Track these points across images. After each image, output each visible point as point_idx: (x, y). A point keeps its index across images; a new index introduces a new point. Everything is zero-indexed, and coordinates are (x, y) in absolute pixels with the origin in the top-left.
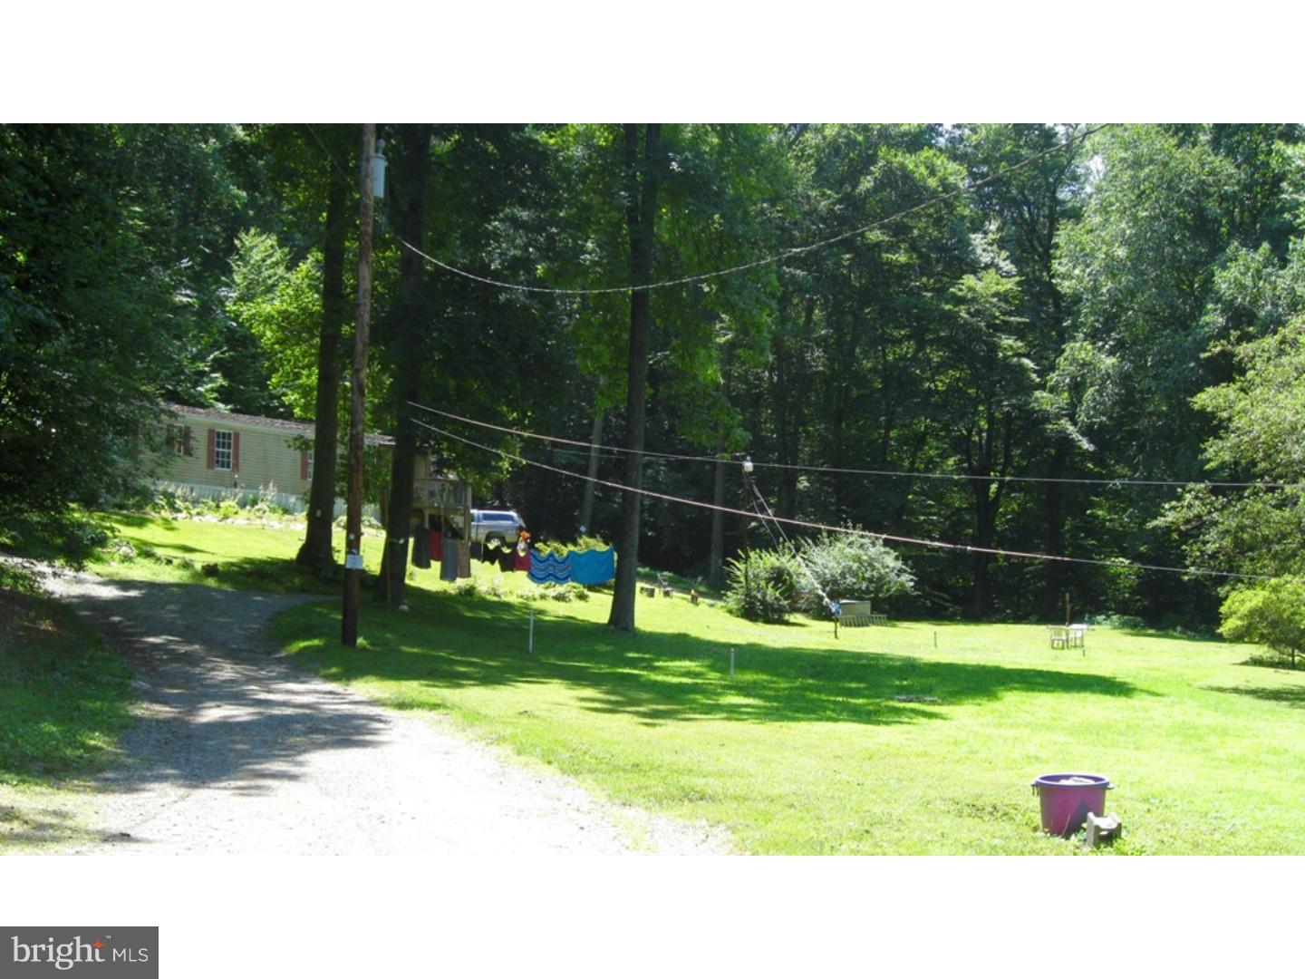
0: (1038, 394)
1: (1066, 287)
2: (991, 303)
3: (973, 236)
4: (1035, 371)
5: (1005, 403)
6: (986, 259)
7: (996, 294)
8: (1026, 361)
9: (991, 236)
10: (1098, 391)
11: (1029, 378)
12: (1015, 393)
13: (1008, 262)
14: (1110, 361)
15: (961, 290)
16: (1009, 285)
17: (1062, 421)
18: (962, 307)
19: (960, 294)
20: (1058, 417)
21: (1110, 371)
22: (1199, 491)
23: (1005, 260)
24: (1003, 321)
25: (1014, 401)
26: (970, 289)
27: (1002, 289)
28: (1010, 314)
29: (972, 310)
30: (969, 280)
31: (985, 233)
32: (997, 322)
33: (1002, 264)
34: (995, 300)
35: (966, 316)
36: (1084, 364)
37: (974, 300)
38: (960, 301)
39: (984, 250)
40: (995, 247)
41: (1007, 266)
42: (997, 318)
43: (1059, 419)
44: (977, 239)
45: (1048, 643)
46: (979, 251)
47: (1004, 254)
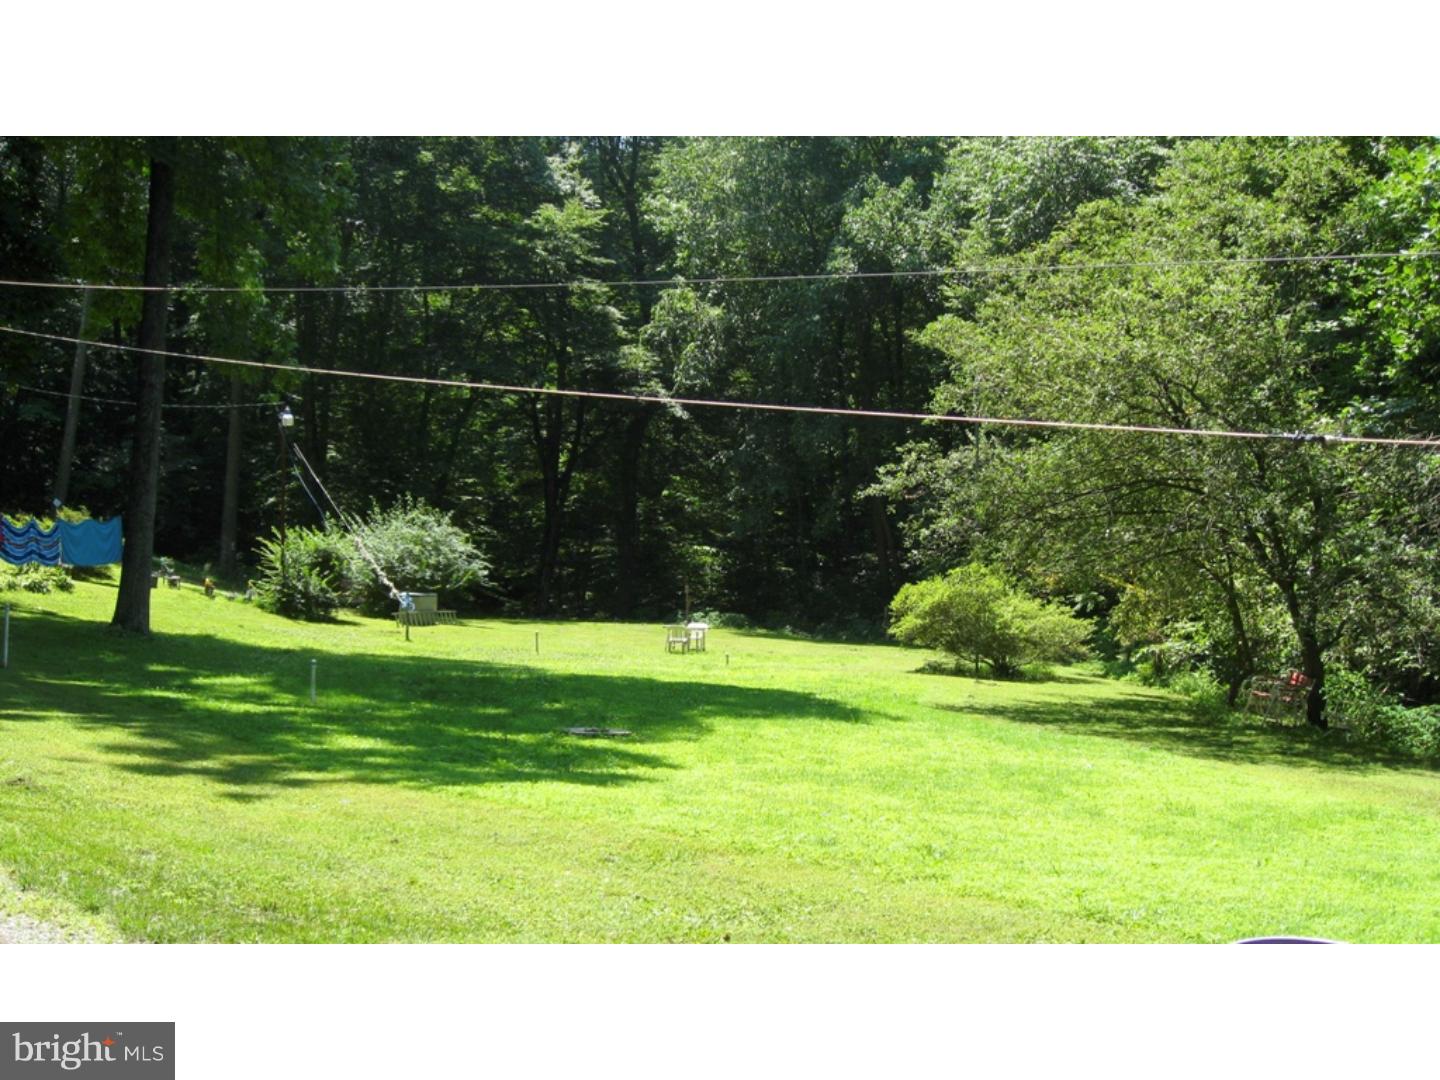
0: (625, 349)
1: (662, 225)
2: (571, 239)
3: (550, 159)
4: (622, 322)
5: (588, 359)
6: (565, 186)
7: (579, 230)
8: (612, 310)
9: (571, 160)
10: (697, 347)
11: (614, 331)
12: (600, 347)
13: (591, 192)
14: (716, 312)
15: (537, 222)
16: (593, 219)
17: (652, 383)
18: (539, 243)
19: (536, 226)
20: (648, 377)
21: (716, 324)
22: (921, 452)
23: (587, 189)
24: (585, 261)
25: (598, 357)
26: (548, 220)
27: (586, 223)
28: (598, 253)
29: (550, 246)
30: (548, 210)
31: (564, 156)
32: (578, 262)
33: (584, 194)
34: (576, 236)
35: (543, 253)
36: (684, 315)
37: (551, 234)
38: (537, 234)
39: (563, 176)
40: (576, 173)
41: (590, 196)
42: (578, 257)
43: (649, 380)
44: (554, 162)
45: (664, 645)
46: (557, 176)
47: (587, 182)
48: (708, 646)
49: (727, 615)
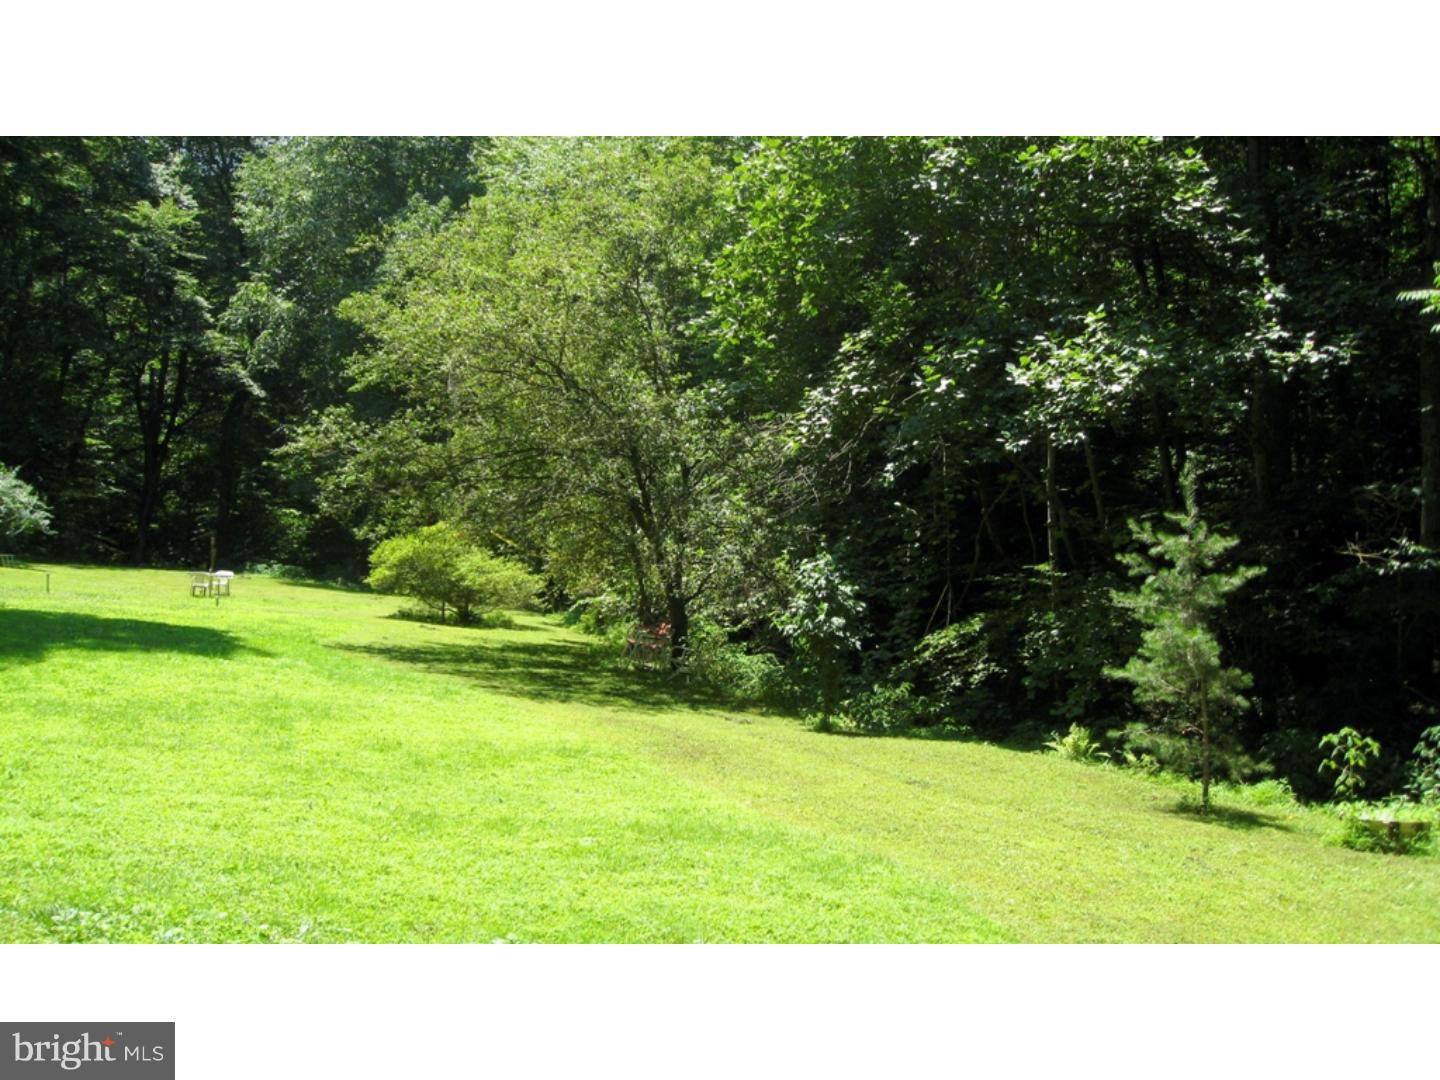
0: (210, 333)
1: (248, 227)
2: (167, 235)
3: (154, 165)
4: (210, 311)
5: (174, 340)
6: (166, 189)
7: (173, 227)
8: (199, 299)
9: (173, 167)
10: (270, 334)
11: (202, 317)
12: (187, 330)
13: (190, 196)
14: (286, 305)
15: (134, 217)
16: (185, 218)
17: (234, 365)
18: (135, 235)
19: (133, 220)
20: (231, 359)
21: (284, 315)
22: (339, 416)
23: (187, 194)
24: (180, 256)
25: (184, 338)
26: (146, 217)
27: (180, 222)
28: (191, 249)
29: (146, 239)
30: (144, 207)
31: (168, 164)
32: (173, 256)
33: (183, 198)
34: (173, 232)
35: (138, 245)
36: (259, 305)
37: (148, 229)
38: (135, 228)
39: (166, 181)
40: (177, 179)
41: (187, 200)
42: (173, 251)
43: (231, 362)
44: (158, 169)
45: (188, 593)
46: (159, 181)
47: (187, 188)
48: (232, 591)
49: (287, 567)
